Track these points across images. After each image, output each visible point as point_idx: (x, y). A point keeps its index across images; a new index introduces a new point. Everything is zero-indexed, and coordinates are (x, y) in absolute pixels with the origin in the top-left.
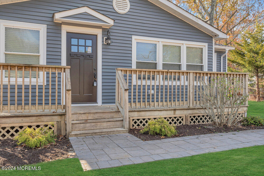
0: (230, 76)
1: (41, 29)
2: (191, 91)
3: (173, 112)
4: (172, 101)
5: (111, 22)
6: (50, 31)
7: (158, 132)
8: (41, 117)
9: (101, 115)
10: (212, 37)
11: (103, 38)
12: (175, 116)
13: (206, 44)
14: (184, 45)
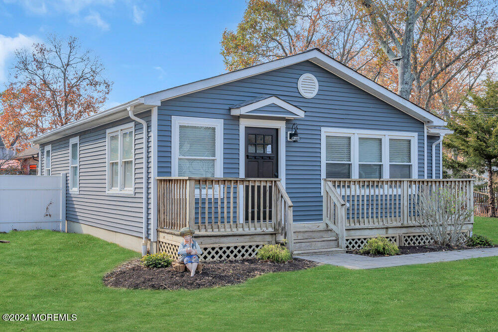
0: (451, 183)
1: (217, 126)
2: (406, 204)
3: (385, 230)
4: (384, 217)
5: (301, 114)
6: (228, 127)
7: (381, 250)
8: (254, 236)
9: (310, 234)
10: (424, 123)
11: (287, 133)
12: (387, 236)
13: (416, 134)
14: (386, 136)
